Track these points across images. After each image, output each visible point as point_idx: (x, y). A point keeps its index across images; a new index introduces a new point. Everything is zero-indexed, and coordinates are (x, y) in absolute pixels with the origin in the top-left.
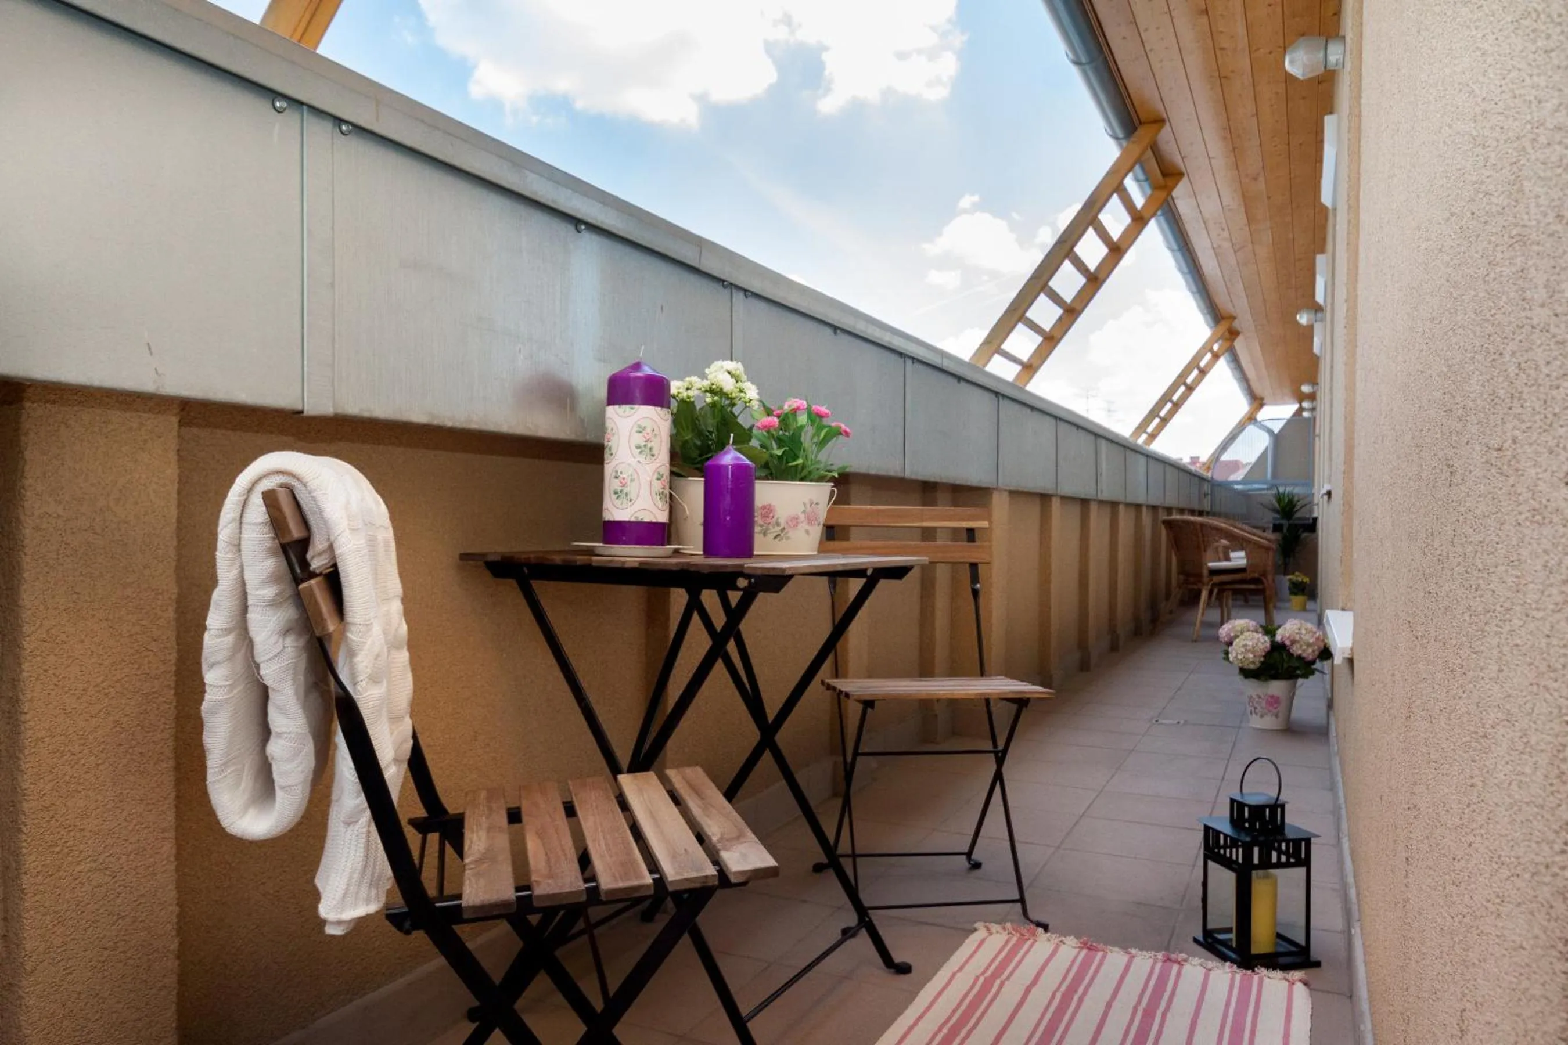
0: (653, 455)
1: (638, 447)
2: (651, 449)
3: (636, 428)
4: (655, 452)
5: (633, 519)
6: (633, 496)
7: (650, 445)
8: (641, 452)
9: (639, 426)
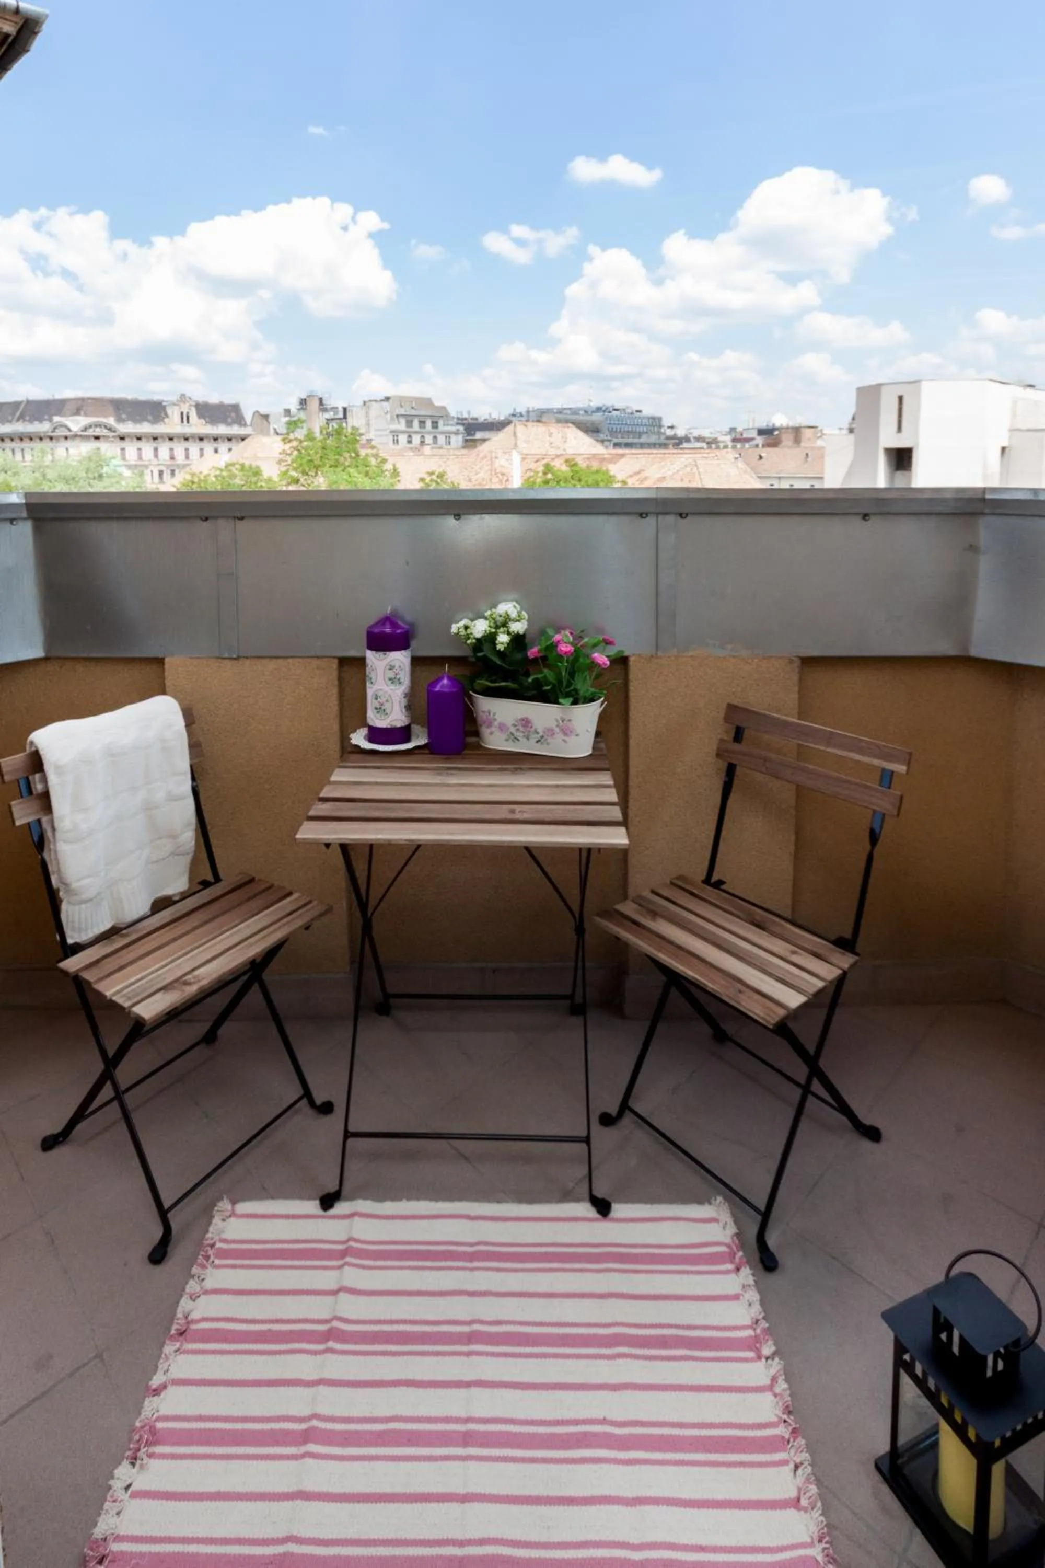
0: (400, 683)
1: (390, 679)
2: (399, 679)
3: (388, 667)
4: (402, 680)
5: (389, 726)
6: (388, 711)
7: (398, 677)
8: (392, 683)
9: (391, 666)
